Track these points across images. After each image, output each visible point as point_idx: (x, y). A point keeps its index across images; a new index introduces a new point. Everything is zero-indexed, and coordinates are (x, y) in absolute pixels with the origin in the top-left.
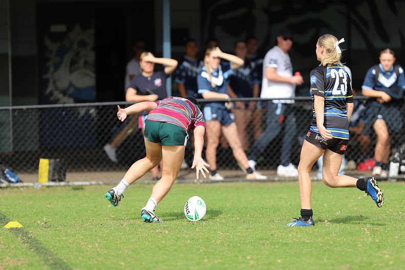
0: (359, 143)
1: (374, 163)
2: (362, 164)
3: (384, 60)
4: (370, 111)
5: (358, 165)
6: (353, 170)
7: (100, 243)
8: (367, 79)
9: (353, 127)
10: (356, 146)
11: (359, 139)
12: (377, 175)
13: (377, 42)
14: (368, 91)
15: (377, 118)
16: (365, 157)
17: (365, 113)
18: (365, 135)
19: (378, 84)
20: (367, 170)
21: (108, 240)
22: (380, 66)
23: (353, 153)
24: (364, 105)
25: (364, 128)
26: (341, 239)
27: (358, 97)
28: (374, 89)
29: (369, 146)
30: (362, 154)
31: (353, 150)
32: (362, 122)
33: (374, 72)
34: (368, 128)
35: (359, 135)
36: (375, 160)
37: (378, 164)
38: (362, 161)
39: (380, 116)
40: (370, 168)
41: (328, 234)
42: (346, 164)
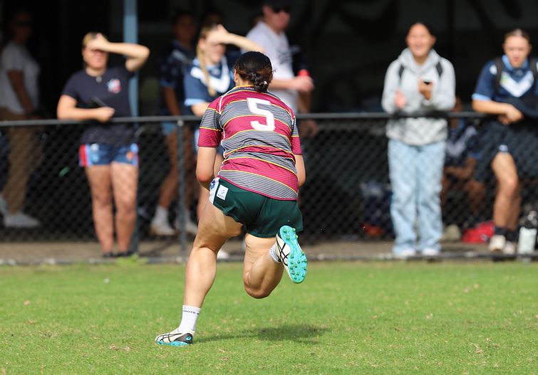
0: (466, 194)
1: (492, 229)
2: (471, 232)
3: (512, 49)
4: (486, 137)
5: (464, 232)
6: (455, 241)
7: (10, 368)
8: (482, 83)
9: (456, 166)
10: (462, 200)
11: (467, 187)
12: (498, 250)
13: (499, 17)
14: (483, 103)
15: (498, 151)
16: (477, 220)
17: (477, 143)
18: (477, 180)
19: (501, 92)
20: (480, 241)
21: (23, 362)
22: (505, 59)
23: (455, 213)
24: (477, 128)
25: (476, 168)
26: (433, 362)
27: (466, 114)
28: (493, 99)
29: (484, 200)
30: (471, 213)
31: (455, 206)
32: (471, 158)
33: (493, 70)
34: (482, 167)
35: (466, 181)
36: (493, 224)
37: (499, 231)
38: (472, 226)
39: (503, 148)
40: (484, 237)
41: (410, 353)
42: (444, 231)
